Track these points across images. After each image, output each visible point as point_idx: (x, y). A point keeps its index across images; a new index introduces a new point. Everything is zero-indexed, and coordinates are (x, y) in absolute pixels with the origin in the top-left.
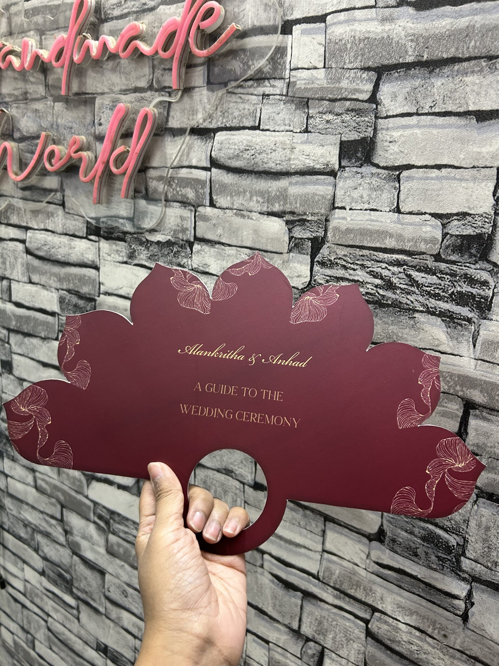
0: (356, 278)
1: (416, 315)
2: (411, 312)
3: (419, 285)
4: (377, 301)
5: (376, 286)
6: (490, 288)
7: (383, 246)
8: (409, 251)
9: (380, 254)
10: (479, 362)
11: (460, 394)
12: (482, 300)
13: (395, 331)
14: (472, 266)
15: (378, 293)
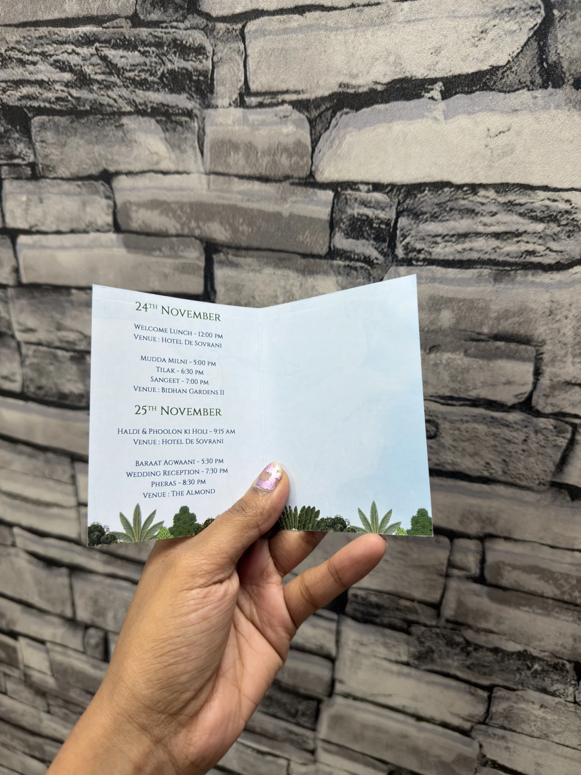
0: (39, 77)
1: (125, 120)
2: (117, 117)
3: (119, 70)
4: (72, 109)
5: (67, 85)
6: (208, 57)
7: (63, 16)
8: (98, 16)
9: (63, 29)
10: (212, 177)
11: (197, 232)
12: (201, 78)
13: (103, 153)
14: (181, 25)
15: (72, 96)
